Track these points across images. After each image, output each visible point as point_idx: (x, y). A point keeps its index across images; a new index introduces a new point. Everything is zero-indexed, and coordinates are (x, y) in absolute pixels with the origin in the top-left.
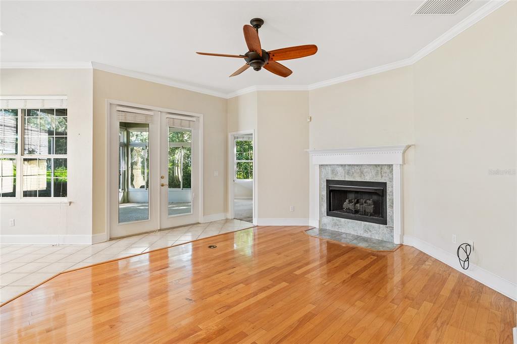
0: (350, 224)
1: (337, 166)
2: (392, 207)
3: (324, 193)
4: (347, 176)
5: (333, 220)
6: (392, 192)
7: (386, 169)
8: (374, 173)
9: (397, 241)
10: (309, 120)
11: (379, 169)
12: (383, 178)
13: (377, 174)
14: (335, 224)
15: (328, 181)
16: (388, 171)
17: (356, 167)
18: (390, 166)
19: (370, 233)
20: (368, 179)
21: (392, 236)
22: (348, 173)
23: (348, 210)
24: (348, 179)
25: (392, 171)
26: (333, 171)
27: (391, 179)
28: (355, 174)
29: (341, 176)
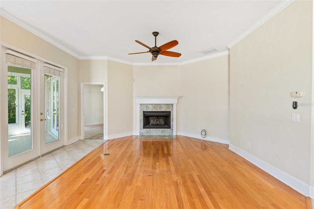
0: (155, 131)
1: (149, 105)
2: (173, 121)
3: (142, 118)
4: (153, 109)
5: (147, 130)
6: (173, 115)
7: (170, 106)
8: (166, 107)
9: (174, 134)
10: (133, 81)
11: (168, 106)
12: (170, 109)
13: (167, 108)
14: (148, 132)
15: (144, 112)
16: (171, 106)
17: (158, 105)
18: (172, 104)
19: (164, 133)
20: (163, 110)
21: (173, 133)
22: (154, 108)
23: (153, 124)
24: (154, 110)
25: (173, 107)
26: (146, 107)
27: (173, 110)
28: (157, 108)
29: (151, 109)
